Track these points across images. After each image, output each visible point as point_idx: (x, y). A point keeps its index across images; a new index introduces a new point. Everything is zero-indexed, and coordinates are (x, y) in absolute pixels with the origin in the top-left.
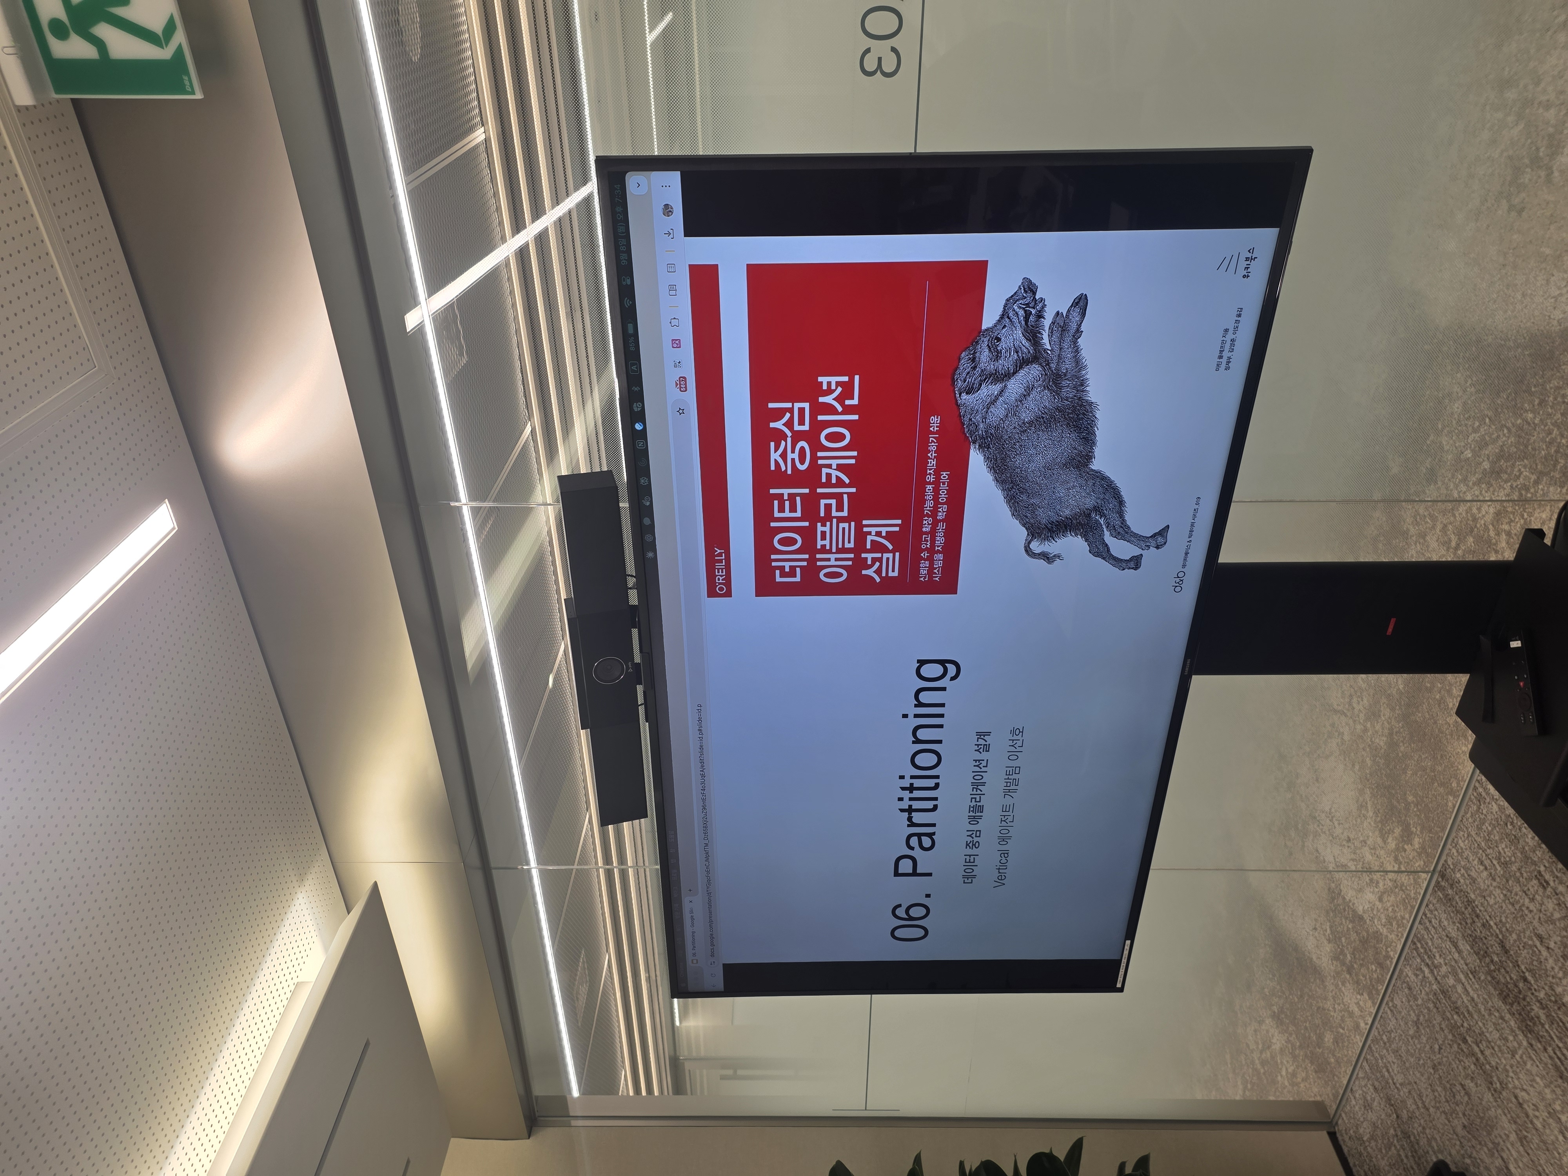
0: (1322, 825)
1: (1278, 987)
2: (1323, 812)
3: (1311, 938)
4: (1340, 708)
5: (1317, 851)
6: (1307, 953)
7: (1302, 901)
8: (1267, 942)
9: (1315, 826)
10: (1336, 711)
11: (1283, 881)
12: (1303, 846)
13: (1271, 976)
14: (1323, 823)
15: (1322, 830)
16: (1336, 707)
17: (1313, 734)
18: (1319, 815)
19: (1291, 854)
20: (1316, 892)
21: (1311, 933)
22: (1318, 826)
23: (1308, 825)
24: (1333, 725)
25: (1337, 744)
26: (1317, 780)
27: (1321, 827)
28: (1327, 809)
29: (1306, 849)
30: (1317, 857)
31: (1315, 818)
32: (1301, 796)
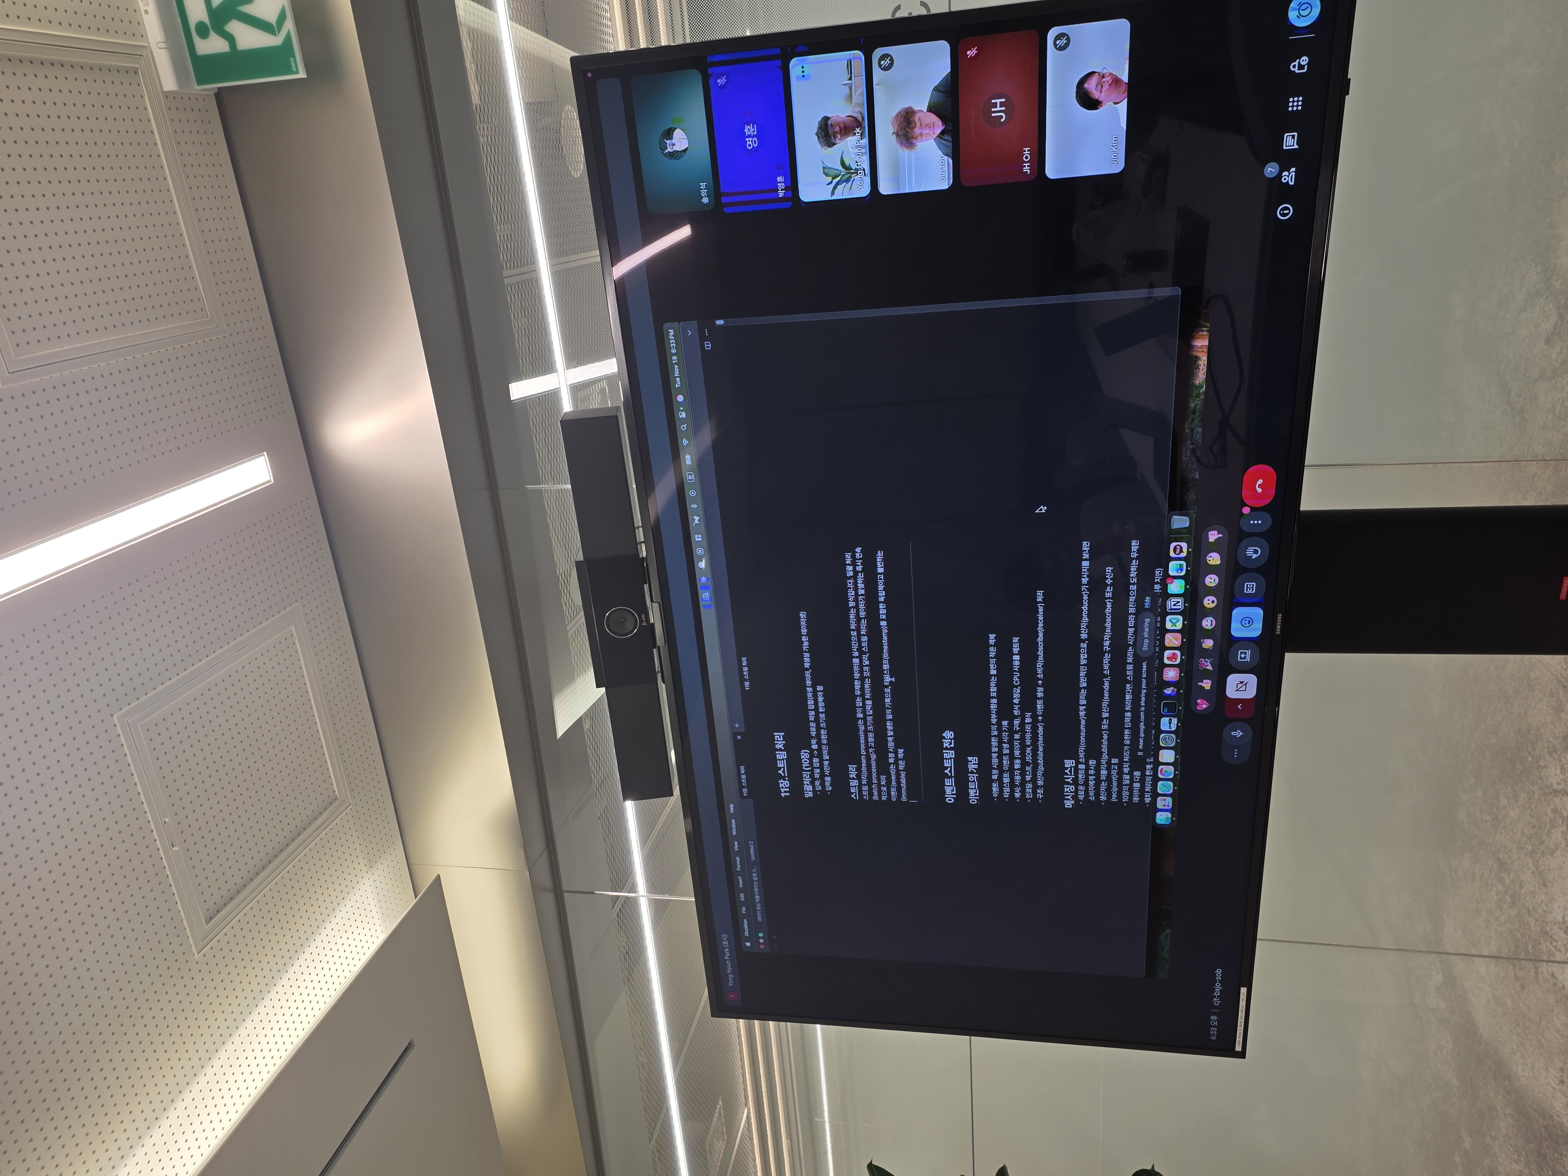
0: (1556, 942)
1: (1526, 1171)
2: (1555, 924)
3: (1559, 1094)
4: (1561, 787)
5: (1553, 976)
6: (1556, 1118)
7: (1543, 1046)
8: (1507, 1112)
9: (1548, 944)
10: (1555, 791)
11: (1518, 1025)
12: (1537, 973)
13: (1516, 1157)
14: (1556, 937)
15: (1556, 947)
16: (1555, 787)
17: (1534, 827)
18: (1551, 929)
19: (1523, 987)
20: (1558, 1031)
21: (1558, 1088)
22: (1551, 943)
23: (1540, 944)
24: (1555, 810)
25: (1562, 832)
26: (1544, 885)
27: (1555, 944)
28: (1560, 919)
29: (1540, 976)
30: (1554, 984)
31: (1546, 933)
32: (1528, 908)
